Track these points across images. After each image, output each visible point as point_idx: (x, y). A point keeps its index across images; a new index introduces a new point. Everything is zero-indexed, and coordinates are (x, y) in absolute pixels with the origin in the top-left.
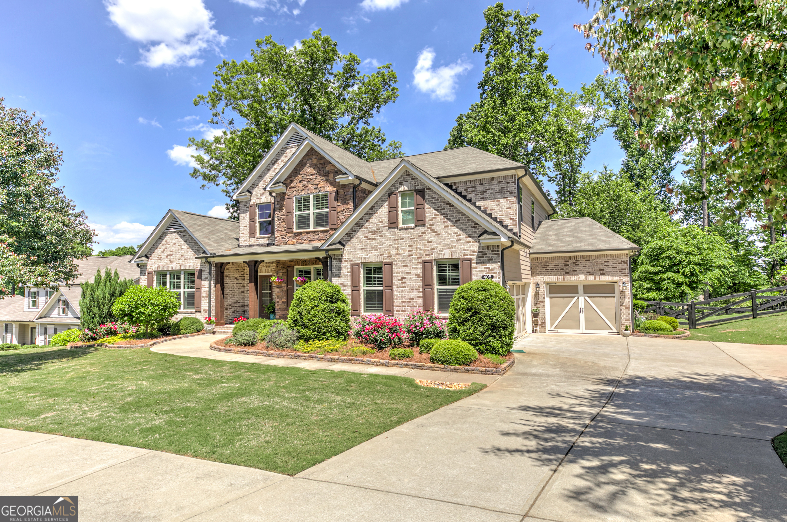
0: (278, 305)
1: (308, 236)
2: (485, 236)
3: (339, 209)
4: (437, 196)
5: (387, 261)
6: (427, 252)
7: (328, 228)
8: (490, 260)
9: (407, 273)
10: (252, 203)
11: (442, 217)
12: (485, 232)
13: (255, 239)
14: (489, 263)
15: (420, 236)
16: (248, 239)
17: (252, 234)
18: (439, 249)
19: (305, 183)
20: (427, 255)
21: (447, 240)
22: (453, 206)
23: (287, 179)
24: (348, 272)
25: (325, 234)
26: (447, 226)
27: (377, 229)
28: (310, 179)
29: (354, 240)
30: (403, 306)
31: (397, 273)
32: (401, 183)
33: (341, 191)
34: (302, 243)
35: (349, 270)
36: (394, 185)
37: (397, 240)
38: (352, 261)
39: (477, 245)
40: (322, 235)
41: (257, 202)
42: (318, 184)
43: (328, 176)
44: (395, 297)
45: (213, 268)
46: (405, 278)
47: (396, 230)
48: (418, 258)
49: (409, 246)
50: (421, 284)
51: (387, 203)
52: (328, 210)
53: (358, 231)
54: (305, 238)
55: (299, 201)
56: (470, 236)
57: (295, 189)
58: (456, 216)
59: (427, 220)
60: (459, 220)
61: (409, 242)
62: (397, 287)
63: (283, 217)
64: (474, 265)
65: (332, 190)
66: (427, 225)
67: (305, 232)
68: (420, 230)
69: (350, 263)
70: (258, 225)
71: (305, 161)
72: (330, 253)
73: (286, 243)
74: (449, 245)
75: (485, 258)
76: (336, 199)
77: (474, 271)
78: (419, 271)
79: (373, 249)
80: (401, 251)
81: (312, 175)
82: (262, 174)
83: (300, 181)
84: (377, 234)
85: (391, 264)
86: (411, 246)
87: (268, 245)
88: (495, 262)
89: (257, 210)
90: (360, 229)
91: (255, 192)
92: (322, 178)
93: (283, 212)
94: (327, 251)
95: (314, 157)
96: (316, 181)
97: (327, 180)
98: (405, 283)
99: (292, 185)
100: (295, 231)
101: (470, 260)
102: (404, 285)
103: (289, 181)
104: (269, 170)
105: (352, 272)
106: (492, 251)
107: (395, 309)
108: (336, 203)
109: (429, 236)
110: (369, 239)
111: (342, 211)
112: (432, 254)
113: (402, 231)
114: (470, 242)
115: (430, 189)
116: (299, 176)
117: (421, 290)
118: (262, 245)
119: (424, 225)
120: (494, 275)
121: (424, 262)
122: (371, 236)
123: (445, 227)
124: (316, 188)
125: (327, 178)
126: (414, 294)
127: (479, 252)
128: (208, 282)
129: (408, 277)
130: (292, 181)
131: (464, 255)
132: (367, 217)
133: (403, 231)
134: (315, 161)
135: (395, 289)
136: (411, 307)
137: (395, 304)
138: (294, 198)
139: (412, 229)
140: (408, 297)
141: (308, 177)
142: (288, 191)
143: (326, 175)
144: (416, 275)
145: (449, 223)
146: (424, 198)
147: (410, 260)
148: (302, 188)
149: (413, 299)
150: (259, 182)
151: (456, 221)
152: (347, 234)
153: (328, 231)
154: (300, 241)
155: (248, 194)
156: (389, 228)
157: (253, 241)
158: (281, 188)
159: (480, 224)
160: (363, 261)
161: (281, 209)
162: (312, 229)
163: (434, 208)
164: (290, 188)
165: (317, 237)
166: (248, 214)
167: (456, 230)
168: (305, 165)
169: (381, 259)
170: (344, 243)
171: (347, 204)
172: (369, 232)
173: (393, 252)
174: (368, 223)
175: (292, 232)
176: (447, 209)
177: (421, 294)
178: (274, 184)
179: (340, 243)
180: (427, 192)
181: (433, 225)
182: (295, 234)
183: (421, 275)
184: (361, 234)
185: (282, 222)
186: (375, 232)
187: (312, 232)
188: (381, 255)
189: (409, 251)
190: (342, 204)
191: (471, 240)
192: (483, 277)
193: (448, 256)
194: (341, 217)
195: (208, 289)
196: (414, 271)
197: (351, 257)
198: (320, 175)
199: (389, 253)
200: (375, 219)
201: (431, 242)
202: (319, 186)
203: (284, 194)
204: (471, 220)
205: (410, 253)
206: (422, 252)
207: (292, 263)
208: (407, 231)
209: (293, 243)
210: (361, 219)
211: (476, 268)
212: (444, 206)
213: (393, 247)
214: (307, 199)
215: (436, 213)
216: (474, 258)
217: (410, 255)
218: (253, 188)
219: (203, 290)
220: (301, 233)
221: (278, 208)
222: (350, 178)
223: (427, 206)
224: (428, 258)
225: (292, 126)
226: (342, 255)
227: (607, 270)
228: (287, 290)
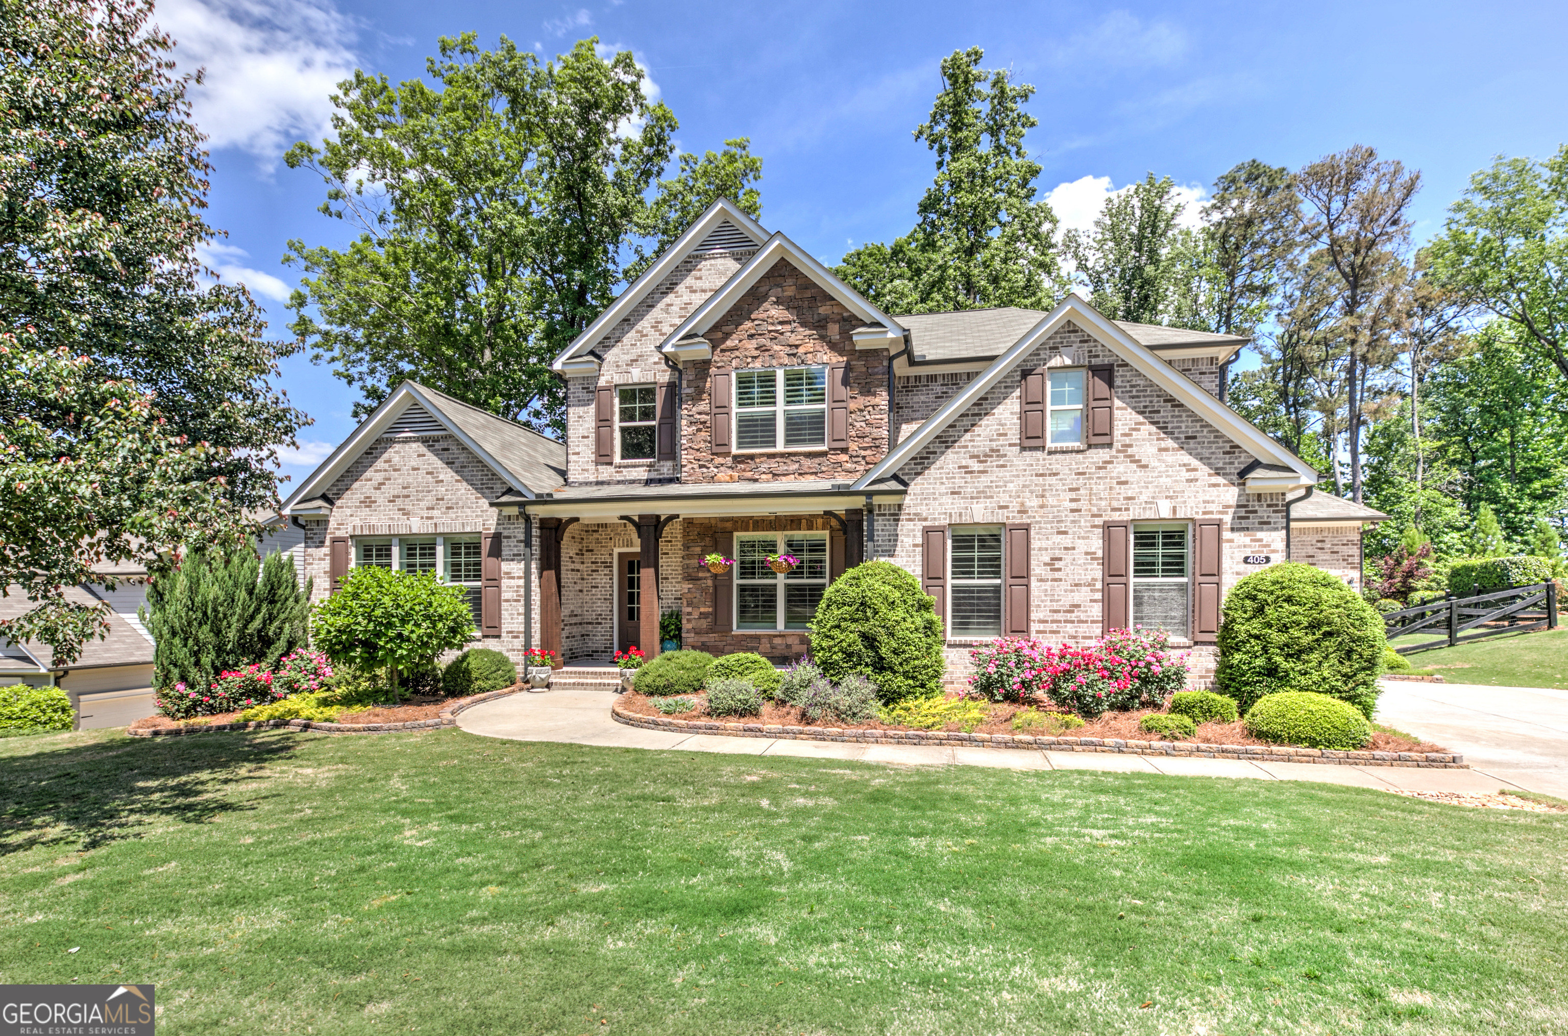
0: (689, 621)
1: (773, 464)
2: (1258, 473)
3: (853, 405)
4: (1142, 383)
5: (1017, 521)
6: (1115, 504)
7: (824, 448)
8: (1265, 524)
9: (1066, 549)
10: (602, 382)
11: (1153, 429)
12: (1256, 464)
13: (611, 469)
14: (1261, 530)
15: (1100, 468)
16: (592, 467)
17: (603, 457)
18: (1143, 498)
19: (762, 341)
20: (1114, 510)
21: (1163, 480)
22: (1181, 406)
23: (716, 327)
24: (915, 545)
25: (817, 460)
26: (1166, 450)
27: (992, 450)
28: (776, 331)
29: (933, 472)
30: (1053, 622)
31: (1040, 549)
32: (1054, 349)
33: (859, 364)
34: (756, 480)
35: (919, 540)
36: (1035, 353)
37: (1042, 475)
38: (926, 519)
39: (1235, 490)
40: (807, 463)
41: (618, 379)
42: (797, 346)
43: (824, 327)
44: (1035, 602)
45: (535, 532)
46: (1060, 559)
47: (1039, 454)
48: (1093, 516)
49: (1071, 490)
50: (1099, 575)
51: (1017, 393)
52: (825, 406)
53: (943, 453)
54: (764, 467)
55: (744, 383)
56: (1218, 472)
57: (737, 353)
58: (1187, 427)
59: (1117, 433)
60: (1195, 437)
61: (1072, 480)
62: (1041, 580)
63: (704, 418)
64: (1227, 536)
65: (834, 360)
66: (1117, 445)
67: (762, 455)
68: (1099, 455)
69: (920, 525)
70: (617, 435)
71: (763, 289)
72: (877, 500)
73: (712, 479)
74: (1167, 489)
75: (1253, 520)
76: (845, 382)
77: (1225, 547)
78: (1096, 544)
79: (981, 495)
80: (1051, 501)
81: (781, 323)
82: (630, 314)
83: (751, 336)
84: (992, 463)
85: (1027, 528)
86: (1078, 489)
87: (648, 482)
88: (1276, 529)
89: (617, 401)
90: (948, 448)
91: (610, 356)
92: (808, 332)
93: (703, 406)
94: (869, 494)
95: (790, 281)
96: (793, 339)
97: (822, 338)
98: (1059, 570)
99: (729, 343)
100: (734, 450)
101: (1219, 525)
102: (1057, 575)
103: (720, 335)
104: (653, 306)
105: (926, 545)
106: (1269, 506)
107: (1034, 628)
108: (843, 392)
109: (1121, 468)
110: (971, 472)
111: (861, 411)
112: (1127, 509)
113: (1054, 457)
114: (1218, 485)
115: (1126, 366)
116: (748, 324)
117: (1099, 586)
118: (633, 482)
119: (1110, 445)
121: (1108, 527)
122: (975, 466)
123: (1160, 450)
124: (794, 355)
125: (823, 332)
126: (1082, 596)
127: (1238, 506)
128: (522, 565)
129: (1068, 557)
130: (727, 335)
131: (1204, 513)
132: (967, 422)
133: (1058, 456)
134: (790, 292)
135: (1034, 585)
136: (1072, 623)
137: (1034, 616)
138: (734, 376)
139: (1078, 452)
140: (1067, 601)
141: (771, 328)
142: (716, 358)
143: (819, 326)
144: (1087, 553)
145: (1170, 443)
146: (1111, 385)
147: (1073, 522)
148: (756, 353)
149: (1079, 606)
150: (624, 333)
151: (1187, 438)
152: (913, 459)
153: (823, 454)
154: (749, 475)
155: (591, 358)
156: (1023, 449)
157: (606, 473)
158: (701, 350)
159: (1245, 447)
160: (955, 520)
161: (696, 398)
162: (780, 447)
163: (1134, 408)
164: (723, 351)
165: (796, 466)
166: (592, 408)
167: (1186, 458)
168: (765, 298)
169: (1000, 517)
170: (906, 478)
171: (874, 395)
172: (972, 457)
173: (1032, 503)
174: (968, 436)
175: (728, 454)
176: (1166, 412)
177: (1098, 596)
178: (682, 339)
179: (895, 477)
180: (1119, 373)
181: (1130, 446)
182: (735, 457)
183: (1100, 554)
184: (950, 460)
185: (699, 430)
186: (986, 456)
187: (782, 455)
188: (1001, 507)
189: (1072, 500)
190: (861, 393)
191: (1220, 480)
193: (1165, 513)
194: (858, 425)
195: (522, 582)
196: (1082, 547)
197: (923, 510)
198: (803, 324)
199: (1022, 504)
200: (987, 427)
201: (1125, 483)
202: (801, 350)
203: (707, 363)
204: (1223, 436)
205: (1074, 505)
206: (1103, 503)
207: (729, 525)
208: (1068, 456)
209: (732, 480)
210: (950, 426)
211: (1231, 541)
212: (1158, 404)
213: (1032, 492)
214: (768, 380)
215: (1141, 418)
216: (1228, 519)
217: (1073, 511)
218: (607, 347)
219: (505, 583)
220: (752, 457)
221: (688, 395)
222: (890, 335)
223: (1117, 403)
224: (1116, 517)
225: (720, 205)
226: (900, 507)
227: (1321, 556)
228: (715, 587)
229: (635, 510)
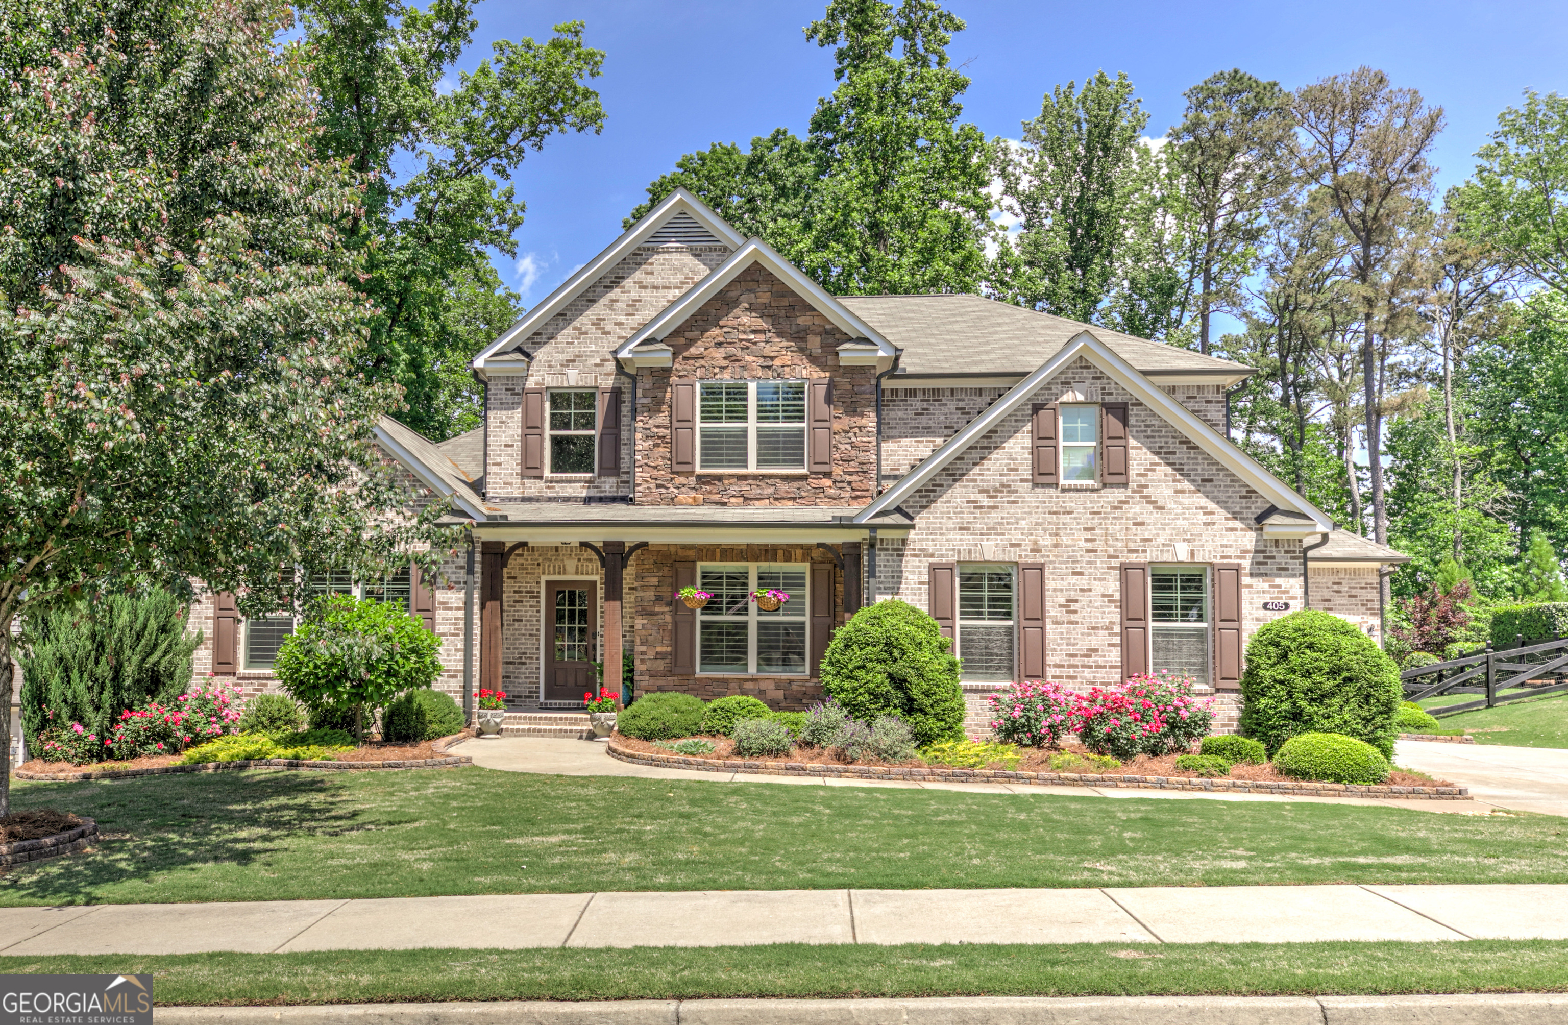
0: (643, 661)
1: (744, 486)
2: (1275, 519)
3: (836, 426)
4: (1156, 423)
5: (1030, 560)
6: (1132, 545)
7: (804, 471)
8: (1283, 570)
9: (1082, 590)
10: (531, 384)
11: (1169, 470)
12: (1272, 510)
13: (541, 484)
14: (1280, 576)
15: (1116, 508)
16: (517, 481)
17: (530, 470)
18: (1160, 540)
19: (731, 350)
20: (1131, 551)
21: (1180, 522)
22: (1197, 448)
23: (677, 333)
24: (921, 583)
25: (796, 484)
26: (1182, 492)
27: (1003, 485)
28: (749, 341)
29: (939, 506)
30: (1070, 666)
31: (1055, 590)
32: (1066, 383)
33: (844, 382)
34: (724, 504)
35: (925, 578)
36: (1047, 387)
37: (1055, 513)
38: (932, 556)
39: (1252, 535)
40: (783, 486)
41: (550, 381)
42: (772, 358)
43: (803, 339)
44: (1050, 645)
45: (478, 557)
46: (1076, 601)
47: (1052, 491)
48: (1110, 557)
49: (1086, 529)
50: (1117, 618)
51: (1028, 427)
52: (805, 425)
53: (950, 486)
54: (733, 490)
55: (711, 394)
56: (1235, 516)
57: (702, 362)
58: (1202, 469)
59: (1132, 473)
60: (1211, 481)
61: (1087, 520)
62: (1056, 623)
63: (661, 432)
64: (1246, 580)
65: (815, 375)
66: (1133, 485)
67: (731, 476)
68: (1117, 494)
69: (926, 562)
70: (547, 444)
71: (733, 294)
72: (880, 534)
73: (672, 501)
74: (1185, 532)
75: (1271, 566)
76: (829, 400)
77: (1244, 592)
78: (1113, 586)
79: (991, 531)
80: (1065, 540)
81: (754, 332)
82: (566, 308)
83: (719, 344)
84: (1003, 498)
85: (1041, 568)
86: (1093, 529)
87: (588, 500)
88: (1294, 576)
89: (547, 405)
90: (955, 481)
91: (541, 354)
92: (785, 343)
93: (662, 418)
94: (873, 528)
95: (764, 287)
96: (768, 350)
97: (802, 350)
98: (1075, 612)
99: (693, 351)
100: (698, 470)
101: (1237, 569)
102: (1073, 617)
103: (682, 341)
104: (593, 301)
105: (933, 584)
106: (1287, 552)
107: (1050, 672)
108: (824, 410)
109: (1136, 509)
110: (981, 507)
111: (847, 432)
112: (1144, 551)
113: (1068, 495)
114: (1235, 529)
115: (1141, 404)
116: (715, 331)
117: (1117, 629)
118: (567, 500)
119: (1125, 485)
120: (1291, 602)
121: (1125, 569)
122: (985, 501)
123: (1177, 492)
124: (769, 367)
125: (803, 345)
126: (1100, 639)
127: (1256, 552)
129: (1084, 599)
130: (691, 342)
131: (1222, 557)
132: (975, 454)
133: (1072, 494)
134: (764, 298)
135: (1049, 626)
136: (1090, 667)
137: (1050, 660)
138: (698, 386)
139: (1093, 490)
140: (1084, 644)
141: (744, 337)
142: (677, 366)
143: (799, 336)
144: (1104, 596)
145: (1186, 485)
146: (1125, 423)
147: (1089, 562)
148: (725, 363)
149: (1096, 650)
150: (559, 329)
151: (1203, 480)
152: (918, 491)
153: (804, 478)
154: (716, 497)
155: (519, 356)
156: (1036, 485)
157: (534, 488)
158: (661, 356)
159: (1261, 492)
160: (964, 557)
161: (654, 409)
162: (752, 468)
163: (1149, 448)
164: (685, 358)
165: (771, 490)
166: (518, 414)
167: (1203, 501)
168: (735, 303)
169: (1012, 555)
170: (910, 511)
171: (862, 415)
172: (981, 492)
173: (1046, 541)
174: (977, 470)
175: (692, 473)
176: (1182, 453)
177: (1117, 640)
179: (898, 510)
180: (1133, 411)
181: (1146, 486)
182: (700, 478)
183: (1117, 596)
184: (958, 494)
185: (656, 445)
186: (996, 491)
187: (755, 477)
188: (1012, 545)
189: (1087, 540)
190: (846, 413)
191: (1238, 524)
192: (1265, 606)
193: (1183, 556)
194: (842, 447)
196: (1098, 588)
197: (930, 546)
198: (780, 334)
199: (1036, 543)
200: (996, 462)
201: (1142, 524)
202: (777, 363)
203: (666, 372)
204: (1239, 481)
205: (1089, 545)
206: (1120, 544)
207: (691, 554)
208: (1082, 494)
209: (696, 503)
210: (958, 459)
211: (1250, 586)
212: (1173, 445)
213: (1045, 530)
214: (739, 393)
215: (1156, 459)
216: (1246, 563)
217: (1088, 551)
218: (538, 345)
220: (720, 478)
221: (643, 405)
222: (881, 353)
223: (1132, 442)
224: (1133, 558)
225: (677, 197)
226: (904, 541)
227: (1338, 600)
228: (675, 623)
229: (597, 536)
